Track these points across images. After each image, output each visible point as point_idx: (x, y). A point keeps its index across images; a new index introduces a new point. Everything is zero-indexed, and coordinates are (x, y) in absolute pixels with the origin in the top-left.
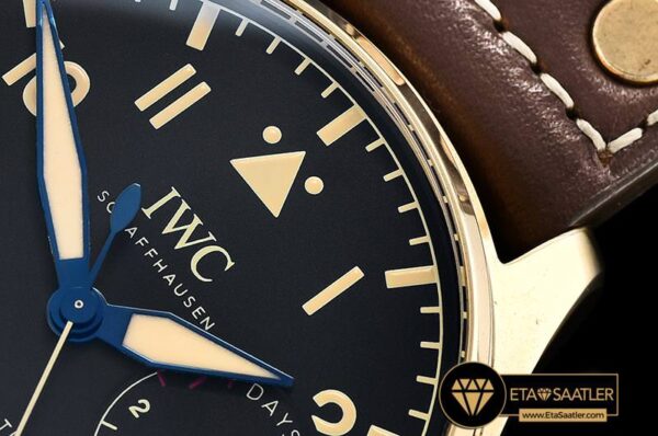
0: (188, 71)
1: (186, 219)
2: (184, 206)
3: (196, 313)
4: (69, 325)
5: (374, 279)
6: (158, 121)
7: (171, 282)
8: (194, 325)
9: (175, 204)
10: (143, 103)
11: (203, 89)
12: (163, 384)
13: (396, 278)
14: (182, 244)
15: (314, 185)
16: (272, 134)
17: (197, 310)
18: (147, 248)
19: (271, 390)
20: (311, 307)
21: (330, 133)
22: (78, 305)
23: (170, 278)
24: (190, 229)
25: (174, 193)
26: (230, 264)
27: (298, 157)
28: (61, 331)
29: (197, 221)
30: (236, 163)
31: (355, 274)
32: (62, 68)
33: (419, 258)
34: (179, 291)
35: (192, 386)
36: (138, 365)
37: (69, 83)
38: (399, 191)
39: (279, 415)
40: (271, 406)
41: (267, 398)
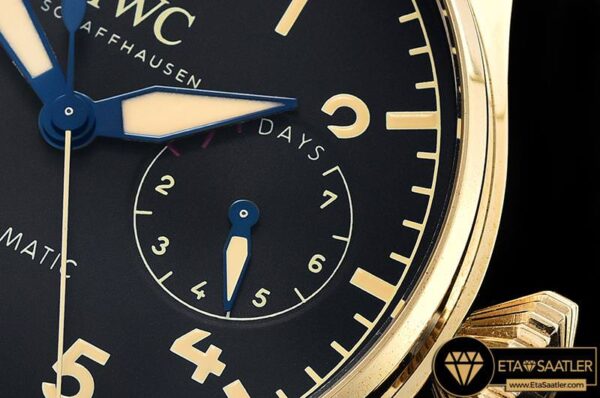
3: (180, 77)
4: (68, 134)
7: (143, 58)
8: (184, 88)
12: (177, 154)
14: (138, 19)
17: (179, 74)
18: (108, 36)
19: (279, 118)
20: (283, 28)
22: (69, 111)
23: (141, 55)
24: (140, 2)
26: (191, 19)
28: (63, 143)
34: (155, 63)
35: (204, 146)
36: (146, 146)
39: (296, 139)
40: (286, 134)
41: (279, 128)
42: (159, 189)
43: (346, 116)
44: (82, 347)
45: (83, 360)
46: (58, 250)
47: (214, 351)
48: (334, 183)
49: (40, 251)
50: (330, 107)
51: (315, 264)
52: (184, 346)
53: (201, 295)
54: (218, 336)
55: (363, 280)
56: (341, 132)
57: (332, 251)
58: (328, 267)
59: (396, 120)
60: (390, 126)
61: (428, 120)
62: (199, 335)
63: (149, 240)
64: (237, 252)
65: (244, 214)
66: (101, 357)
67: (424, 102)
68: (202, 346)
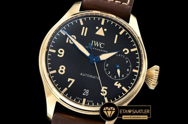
0: (84, 28)
1: (96, 43)
2: (95, 42)
4: (95, 62)
5: (119, 35)
6: (85, 35)
8: (106, 53)
9: (94, 42)
10: (82, 34)
11: (87, 29)
12: (107, 61)
13: (121, 33)
14: (98, 46)
15: (105, 30)
16: (97, 28)
17: (105, 51)
18: (95, 49)
19: (118, 53)
20: (115, 42)
21: (103, 23)
22: (94, 59)
23: (99, 50)
24: (97, 43)
25: (93, 41)
26: (104, 44)
27: (101, 28)
28: (95, 64)
29: (97, 42)
30: (96, 33)
31: (117, 36)
32: (72, 37)
33: (121, 29)
35: (110, 59)
36: (104, 61)
37: (73, 38)
38: (114, 24)
39: (121, 56)
40: (120, 55)
41: (118, 55)
42: (107, 66)
43: (126, 51)
44: (104, 87)
45: (104, 89)
46: (98, 77)
47: (119, 84)
48: (127, 60)
49: (95, 77)
50: (124, 51)
51: (128, 70)
52: (116, 84)
53: (116, 77)
54: (119, 82)
55: (134, 71)
56: (126, 53)
57: (129, 68)
58: (129, 70)
59: (132, 50)
60: (131, 51)
61: (136, 49)
62: (117, 82)
63: (108, 72)
64: (119, 71)
65: (118, 66)
66: (106, 88)
67: (134, 47)
68: (118, 84)
